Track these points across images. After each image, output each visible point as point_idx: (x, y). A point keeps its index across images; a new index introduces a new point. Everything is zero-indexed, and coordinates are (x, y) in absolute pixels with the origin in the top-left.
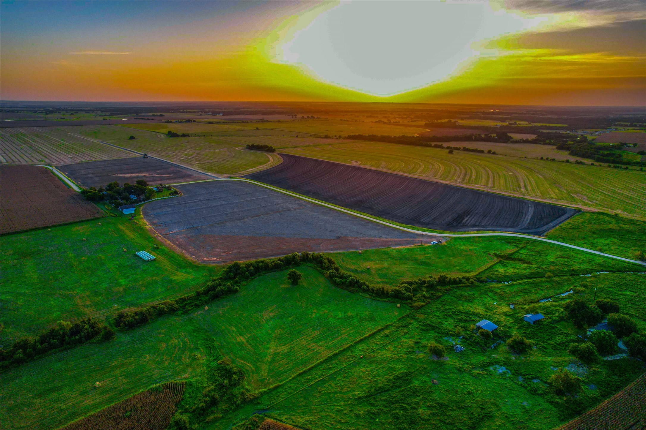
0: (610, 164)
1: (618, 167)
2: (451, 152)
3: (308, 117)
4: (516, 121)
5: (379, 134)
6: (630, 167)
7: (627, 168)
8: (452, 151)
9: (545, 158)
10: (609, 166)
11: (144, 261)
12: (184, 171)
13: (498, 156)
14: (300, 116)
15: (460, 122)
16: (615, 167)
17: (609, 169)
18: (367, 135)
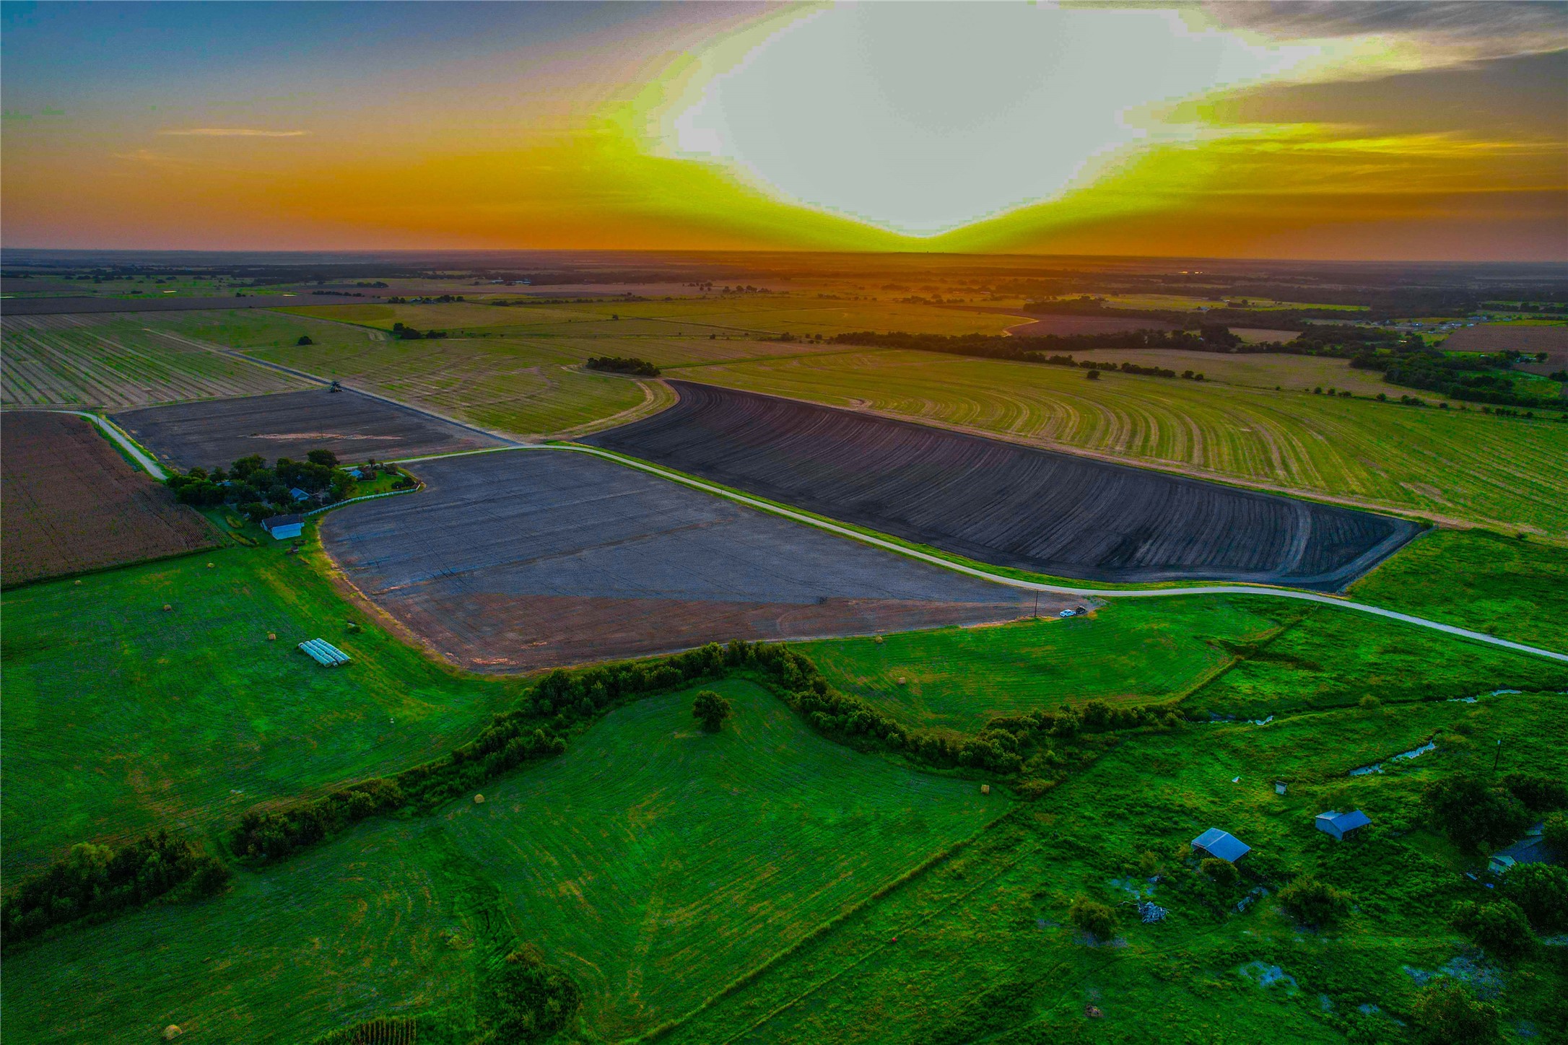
0: (1487, 406)
1: (1508, 413)
2: (1093, 376)
3: (740, 289)
4: (1245, 298)
5: (914, 331)
6: (1536, 412)
7: (1529, 416)
8: (1097, 374)
9: (1325, 391)
10: (1487, 411)
11: (320, 666)
12: (429, 426)
13: (1209, 385)
14: (719, 286)
15: (1112, 301)
16: (1499, 412)
17: (1485, 417)
18: (886, 333)
